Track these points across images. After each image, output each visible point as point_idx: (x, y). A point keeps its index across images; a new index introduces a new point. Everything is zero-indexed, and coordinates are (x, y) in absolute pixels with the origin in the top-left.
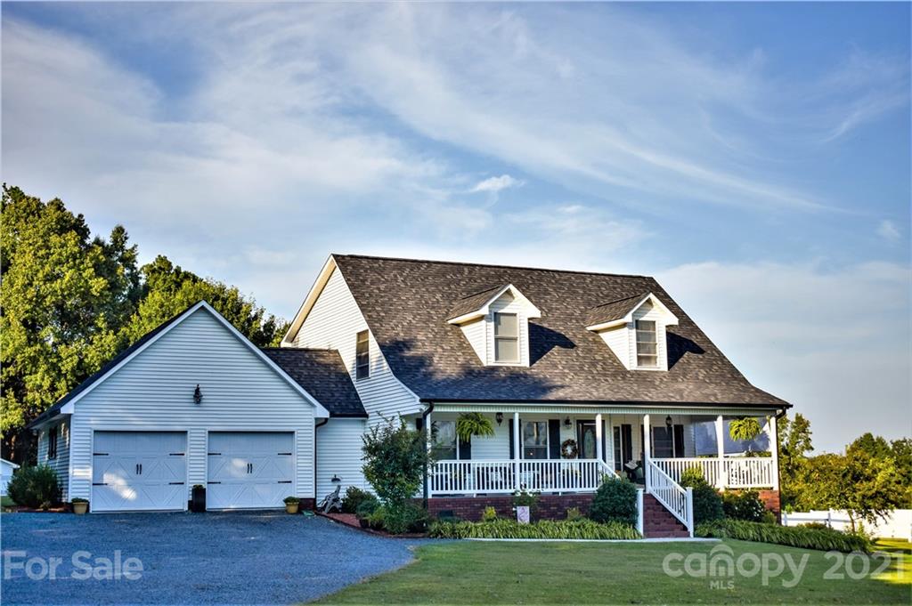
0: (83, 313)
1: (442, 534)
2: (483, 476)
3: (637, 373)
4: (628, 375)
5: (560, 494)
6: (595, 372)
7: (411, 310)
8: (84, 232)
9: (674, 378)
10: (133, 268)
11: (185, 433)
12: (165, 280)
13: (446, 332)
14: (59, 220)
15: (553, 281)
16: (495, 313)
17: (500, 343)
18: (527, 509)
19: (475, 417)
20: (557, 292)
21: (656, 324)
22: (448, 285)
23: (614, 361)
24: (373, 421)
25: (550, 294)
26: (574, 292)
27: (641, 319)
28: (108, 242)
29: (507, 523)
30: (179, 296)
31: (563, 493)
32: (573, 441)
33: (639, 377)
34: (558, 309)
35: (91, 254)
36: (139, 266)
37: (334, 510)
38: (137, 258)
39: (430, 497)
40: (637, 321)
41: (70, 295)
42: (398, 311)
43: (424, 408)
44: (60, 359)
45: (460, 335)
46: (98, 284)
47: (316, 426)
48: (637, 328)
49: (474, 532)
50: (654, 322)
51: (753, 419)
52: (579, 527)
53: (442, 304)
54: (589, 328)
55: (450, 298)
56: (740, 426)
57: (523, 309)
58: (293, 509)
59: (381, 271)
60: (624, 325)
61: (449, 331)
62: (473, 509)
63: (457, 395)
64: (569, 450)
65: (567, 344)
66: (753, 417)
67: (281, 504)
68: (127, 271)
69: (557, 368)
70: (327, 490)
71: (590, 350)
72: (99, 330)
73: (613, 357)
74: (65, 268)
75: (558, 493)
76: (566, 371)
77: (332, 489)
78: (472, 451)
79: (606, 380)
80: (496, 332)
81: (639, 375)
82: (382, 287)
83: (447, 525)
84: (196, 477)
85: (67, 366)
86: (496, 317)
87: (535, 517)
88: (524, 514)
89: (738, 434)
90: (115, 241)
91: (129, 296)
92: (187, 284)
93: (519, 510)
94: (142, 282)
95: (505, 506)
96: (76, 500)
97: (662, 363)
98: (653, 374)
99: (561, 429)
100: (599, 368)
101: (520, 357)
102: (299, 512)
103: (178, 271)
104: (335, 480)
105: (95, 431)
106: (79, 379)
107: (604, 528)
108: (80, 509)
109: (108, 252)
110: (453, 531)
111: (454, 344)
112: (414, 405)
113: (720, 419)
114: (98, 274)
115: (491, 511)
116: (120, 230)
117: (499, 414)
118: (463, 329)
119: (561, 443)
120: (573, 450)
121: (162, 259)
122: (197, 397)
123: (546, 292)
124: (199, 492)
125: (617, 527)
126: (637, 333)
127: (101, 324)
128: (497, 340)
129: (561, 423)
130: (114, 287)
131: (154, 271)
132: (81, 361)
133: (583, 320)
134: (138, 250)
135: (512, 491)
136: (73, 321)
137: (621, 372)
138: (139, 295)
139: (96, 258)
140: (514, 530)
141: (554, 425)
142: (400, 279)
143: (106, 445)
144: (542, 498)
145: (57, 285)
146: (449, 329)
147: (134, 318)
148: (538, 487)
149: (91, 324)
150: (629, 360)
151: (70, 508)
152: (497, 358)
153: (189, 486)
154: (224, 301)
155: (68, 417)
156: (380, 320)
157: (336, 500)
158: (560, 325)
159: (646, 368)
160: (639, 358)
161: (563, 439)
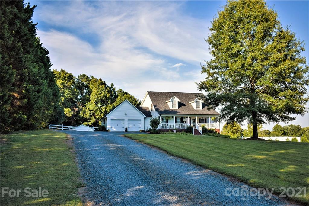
0: (106, 100)
2: (170, 126)
3: (197, 110)
7: (159, 100)
8: (105, 85)
9: (203, 111)
10: (115, 91)
11: (124, 120)
12: (121, 94)
14: (101, 83)
17: (173, 105)
19: (168, 117)
21: (200, 102)
22: (166, 96)
24: (153, 118)
28: (110, 86)
29: (172, 132)
30: (124, 97)
33: (197, 111)
35: (107, 89)
36: (116, 91)
37: (147, 132)
38: (116, 89)
39: (161, 129)
40: (196, 101)
41: (103, 97)
42: (157, 100)
43: (160, 115)
44: (102, 110)
45: (167, 104)
46: (108, 95)
47: (144, 119)
49: (166, 134)
52: (183, 133)
53: (165, 99)
54: (189, 103)
55: (166, 98)
56: (213, 118)
57: (177, 100)
58: (141, 131)
59: (155, 94)
60: (194, 102)
61: (165, 103)
62: (167, 131)
63: (165, 113)
65: (185, 105)
67: (139, 131)
68: (114, 92)
69: (183, 109)
70: (146, 129)
71: (189, 106)
72: (108, 104)
73: (193, 107)
74: (102, 92)
75: (182, 129)
77: (147, 128)
78: (168, 122)
79: (190, 111)
80: (172, 103)
82: (155, 97)
83: (162, 133)
84: (126, 126)
85: (103, 111)
86: (172, 101)
87: (176, 132)
88: (175, 131)
90: (111, 86)
91: (114, 97)
92: (125, 95)
93: (174, 131)
94: (117, 94)
95: (172, 130)
96: (108, 130)
97: (201, 108)
98: (199, 110)
100: (190, 109)
101: (176, 107)
102: (142, 132)
103: (124, 92)
104: (148, 127)
105: (111, 120)
106: (105, 113)
107: (187, 134)
108: (109, 131)
109: (110, 88)
111: (166, 106)
112: (158, 115)
113: (209, 117)
114: (108, 93)
115: (170, 131)
116: (112, 84)
117: (172, 116)
118: (168, 103)
120: (185, 122)
121: (120, 89)
122: (126, 114)
123: (183, 97)
124: (126, 129)
125: (189, 134)
126: (196, 103)
127: (109, 102)
128: (172, 105)
130: (111, 95)
131: (119, 92)
132: (105, 110)
133: (189, 101)
134: (116, 88)
136: (104, 102)
137: (194, 110)
138: (116, 97)
139: (108, 90)
141: (182, 118)
142: (158, 95)
143: (113, 122)
144: (178, 129)
145: (101, 95)
147: (116, 102)
149: (107, 102)
150: (195, 108)
151: (107, 131)
152: (172, 108)
153: (125, 128)
154: (132, 98)
155: (107, 117)
156: (154, 102)
157: (147, 130)
158: (184, 102)
160: (197, 107)
161: (183, 121)
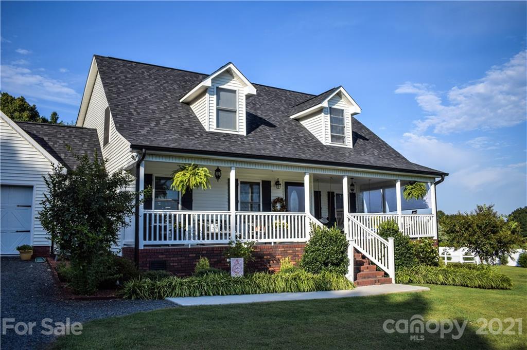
1: (137, 294)
2: (199, 227)
4: (325, 148)
5: (273, 244)
6: (300, 144)
7: (149, 91)
9: (358, 153)
13: (177, 107)
15: (264, 91)
16: (217, 88)
17: (221, 114)
18: (241, 260)
20: (267, 96)
21: (345, 112)
22: (185, 82)
23: (313, 138)
25: (262, 96)
26: (279, 98)
27: (333, 107)
28: (49, 119)
29: (219, 277)
31: (275, 243)
32: (282, 199)
33: (333, 150)
34: (268, 105)
39: (141, 247)
40: (330, 108)
42: (139, 90)
43: (138, 156)
48: (330, 114)
49: (178, 291)
50: (343, 110)
51: (422, 184)
52: (295, 279)
54: (292, 117)
56: (412, 188)
57: (241, 87)
59: (131, 68)
60: (321, 110)
61: (180, 107)
63: (173, 145)
64: (278, 206)
66: (421, 182)
67: (16, 252)
69: (270, 139)
71: (295, 130)
73: (311, 136)
75: (270, 243)
76: (277, 141)
78: (193, 205)
79: (309, 150)
80: (218, 104)
81: (333, 148)
82: (129, 76)
86: (218, 92)
87: (249, 270)
88: (237, 267)
89: (410, 196)
93: (233, 262)
95: (219, 257)
97: (348, 142)
98: (343, 149)
99: (272, 188)
100: (302, 141)
101: (239, 127)
102: (33, 259)
110: (152, 291)
112: (134, 160)
113: (398, 185)
115: (204, 262)
117: (218, 170)
118: (192, 105)
119: (272, 201)
120: (281, 207)
126: (331, 118)
128: (218, 110)
129: (273, 183)
133: (287, 112)
135: (227, 241)
137: (318, 145)
140: (226, 285)
141: (267, 185)
142: (146, 74)
144: (255, 248)
146: (179, 105)
148: (253, 238)
150: (325, 138)
152: (218, 126)
156: (119, 93)
158: (270, 113)
159: (337, 145)
160: (332, 136)
161: (273, 197)
